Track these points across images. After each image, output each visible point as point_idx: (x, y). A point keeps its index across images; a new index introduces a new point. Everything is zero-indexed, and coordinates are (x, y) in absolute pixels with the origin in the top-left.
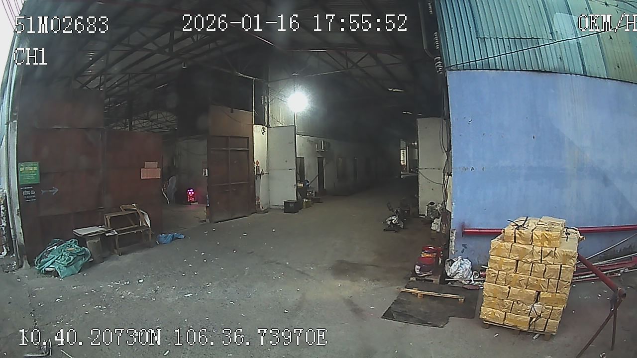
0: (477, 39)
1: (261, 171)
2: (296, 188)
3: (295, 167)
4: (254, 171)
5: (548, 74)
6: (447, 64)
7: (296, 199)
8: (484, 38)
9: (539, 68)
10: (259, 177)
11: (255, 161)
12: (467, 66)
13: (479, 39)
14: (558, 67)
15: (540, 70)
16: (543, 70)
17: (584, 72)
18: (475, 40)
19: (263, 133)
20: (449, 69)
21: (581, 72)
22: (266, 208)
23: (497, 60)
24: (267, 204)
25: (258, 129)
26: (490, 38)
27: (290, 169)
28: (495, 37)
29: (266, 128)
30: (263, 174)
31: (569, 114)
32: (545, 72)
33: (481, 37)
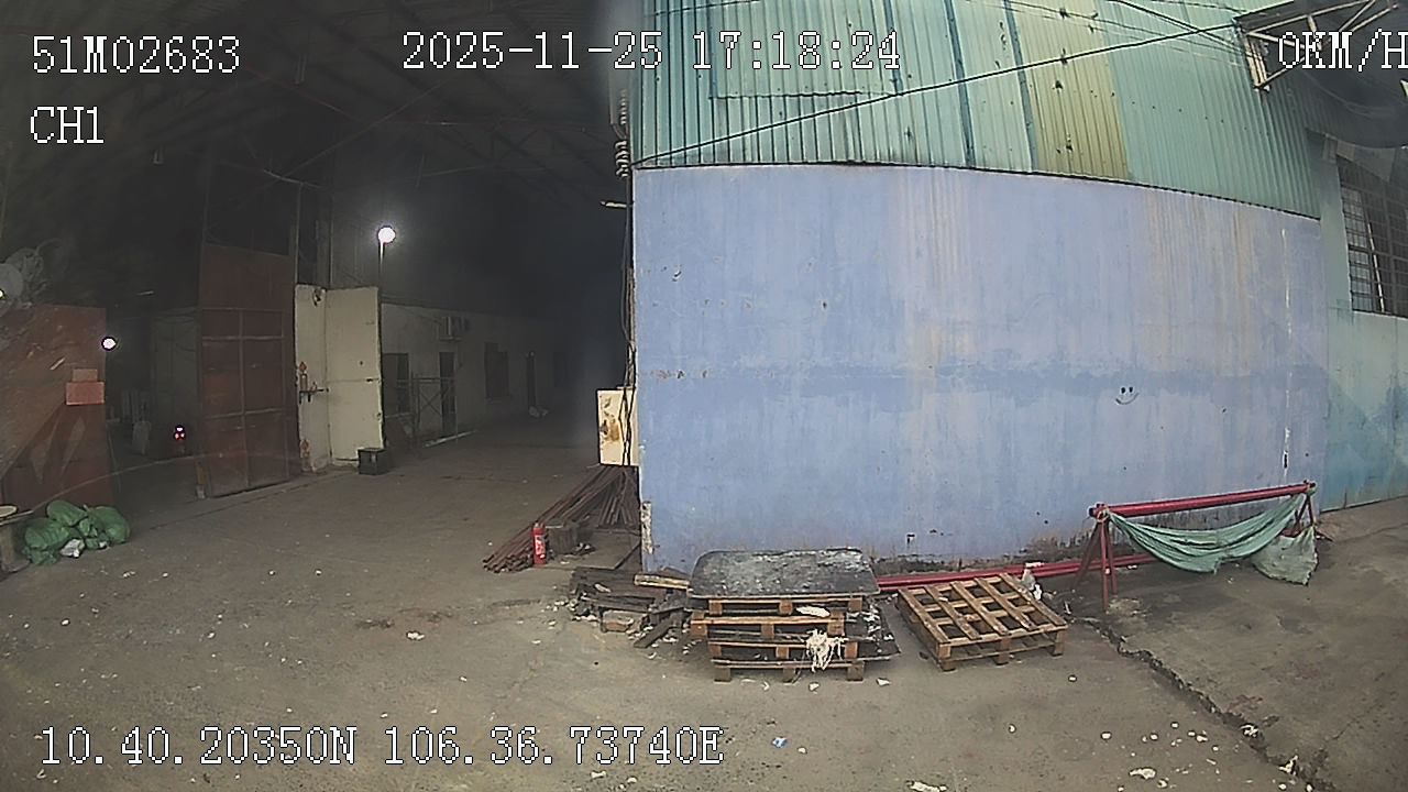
0: (710, 101)
1: (310, 384)
2: (381, 421)
3: (380, 376)
4: (296, 385)
5: (870, 168)
6: (636, 155)
7: (382, 446)
8: (726, 98)
9: (847, 156)
10: (307, 398)
11: (298, 365)
12: (679, 158)
13: (715, 100)
14: (898, 153)
15: (850, 161)
16: (858, 161)
17: (967, 160)
18: (705, 105)
19: (316, 304)
20: (639, 166)
21: (959, 161)
22: (323, 465)
23: (748, 143)
24: (325, 456)
25: (303, 294)
26: (741, 97)
27: (369, 380)
28: (753, 95)
29: (323, 291)
30: (314, 392)
31: (918, 253)
32: (864, 164)
33: (720, 96)
